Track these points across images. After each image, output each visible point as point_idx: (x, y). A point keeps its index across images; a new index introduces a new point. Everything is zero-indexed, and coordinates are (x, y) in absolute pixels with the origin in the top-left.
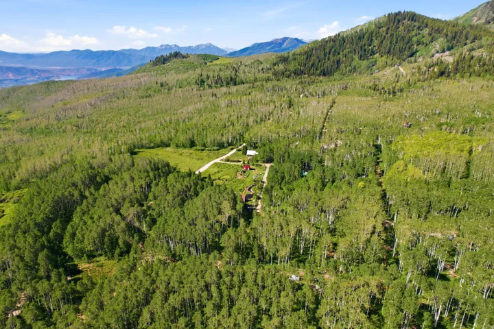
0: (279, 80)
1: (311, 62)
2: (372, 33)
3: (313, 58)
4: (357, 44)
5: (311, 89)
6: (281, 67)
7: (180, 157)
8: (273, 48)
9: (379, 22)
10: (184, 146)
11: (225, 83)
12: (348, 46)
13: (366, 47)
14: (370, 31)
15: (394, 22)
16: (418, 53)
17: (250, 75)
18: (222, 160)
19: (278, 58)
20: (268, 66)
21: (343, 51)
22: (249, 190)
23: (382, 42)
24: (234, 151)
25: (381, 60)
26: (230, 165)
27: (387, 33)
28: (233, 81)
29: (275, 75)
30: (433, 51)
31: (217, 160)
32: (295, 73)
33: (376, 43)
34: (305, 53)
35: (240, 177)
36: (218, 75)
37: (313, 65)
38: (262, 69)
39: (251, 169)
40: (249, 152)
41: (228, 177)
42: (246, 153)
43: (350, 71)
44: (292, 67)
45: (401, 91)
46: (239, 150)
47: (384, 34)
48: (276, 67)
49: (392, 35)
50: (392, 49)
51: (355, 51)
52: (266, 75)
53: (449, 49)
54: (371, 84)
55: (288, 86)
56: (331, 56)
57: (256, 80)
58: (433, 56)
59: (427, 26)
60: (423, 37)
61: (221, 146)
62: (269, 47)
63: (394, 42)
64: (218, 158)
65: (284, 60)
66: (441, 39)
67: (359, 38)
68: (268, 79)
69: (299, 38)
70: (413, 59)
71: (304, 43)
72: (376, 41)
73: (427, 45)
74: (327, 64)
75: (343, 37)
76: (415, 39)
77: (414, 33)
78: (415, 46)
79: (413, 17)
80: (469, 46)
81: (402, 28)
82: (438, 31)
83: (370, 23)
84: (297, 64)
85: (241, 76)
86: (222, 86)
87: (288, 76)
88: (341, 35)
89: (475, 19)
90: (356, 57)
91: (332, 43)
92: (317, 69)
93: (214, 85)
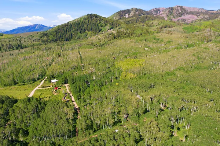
0: (46, 44)
1: (59, 35)
2: (83, 22)
3: (59, 33)
4: (78, 27)
5: (65, 47)
6: (45, 38)
7: (11, 91)
8: (30, 29)
9: (84, 18)
10: (10, 85)
11: (15, 48)
12: (74, 28)
13: (82, 28)
14: (82, 21)
15: (90, 18)
16: (102, 30)
17: (29, 43)
18: (39, 87)
19: (41, 34)
20: (38, 38)
21: (72, 30)
22: (64, 99)
23: (88, 26)
24: (43, 82)
25: (89, 33)
26: (46, 89)
27: (89, 22)
28: (20, 47)
29: (43, 42)
30: (107, 29)
31: (37, 88)
32: (53, 41)
33: (85, 26)
34: (55, 31)
35: (55, 94)
36: (9, 44)
37: (60, 37)
38: (35, 40)
39: (58, 89)
40: (53, 81)
41: (49, 95)
42: (51, 81)
43: (78, 38)
44: (51, 38)
45: (104, 45)
46: (46, 81)
47: (88, 22)
48: (42, 38)
49: (91, 23)
50: (92, 29)
51: (77, 30)
52: (38, 43)
53: (112, 28)
54: (91, 43)
55: (53, 47)
56: (68, 32)
57: (33, 45)
58: (107, 31)
59: (102, 20)
60: (102, 24)
61: (34, 80)
62: (28, 29)
63: (92, 26)
64: (36, 87)
65: (46, 35)
66: (109, 25)
67: (78, 24)
68: (40, 44)
69: (43, 25)
70: (100, 32)
71: (46, 27)
72: (85, 25)
73: (104, 27)
74: (67, 36)
75: (70, 24)
76: (99, 24)
77: (98, 22)
78: (100, 27)
79: (97, 16)
80: (118, 28)
81: (93, 20)
82: (107, 22)
83: (81, 18)
84: (53, 37)
85: (24, 44)
86: (13, 50)
87: (50, 42)
88: (70, 23)
89: (115, 18)
90: (79, 32)
91: (66, 26)
92: (63, 38)
93: (8, 49)
